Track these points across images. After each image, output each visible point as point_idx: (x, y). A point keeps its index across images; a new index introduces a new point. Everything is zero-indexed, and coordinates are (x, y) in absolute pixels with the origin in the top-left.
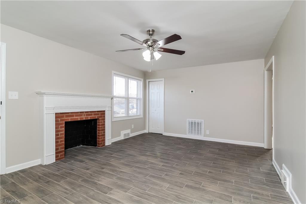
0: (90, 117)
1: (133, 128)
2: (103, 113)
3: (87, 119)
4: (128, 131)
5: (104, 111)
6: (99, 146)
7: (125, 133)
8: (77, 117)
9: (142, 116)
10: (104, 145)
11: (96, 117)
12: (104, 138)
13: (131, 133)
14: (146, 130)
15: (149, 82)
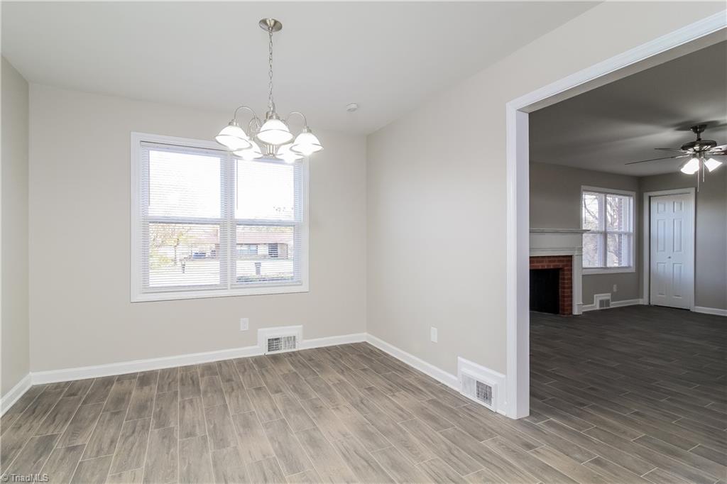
0: (554, 266)
1: (615, 290)
2: (569, 259)
3: (549, 268)
4: (606, 296)
5: (571, 256)
6: (564, 314)
7: (601, 299)
8: (538, 264)
9: (633, 270)
10: (571, 313)
11: (560, 265)
12: (571, 301)
13: (612, 301)
14: (642, 298)
15: (650, 197)
